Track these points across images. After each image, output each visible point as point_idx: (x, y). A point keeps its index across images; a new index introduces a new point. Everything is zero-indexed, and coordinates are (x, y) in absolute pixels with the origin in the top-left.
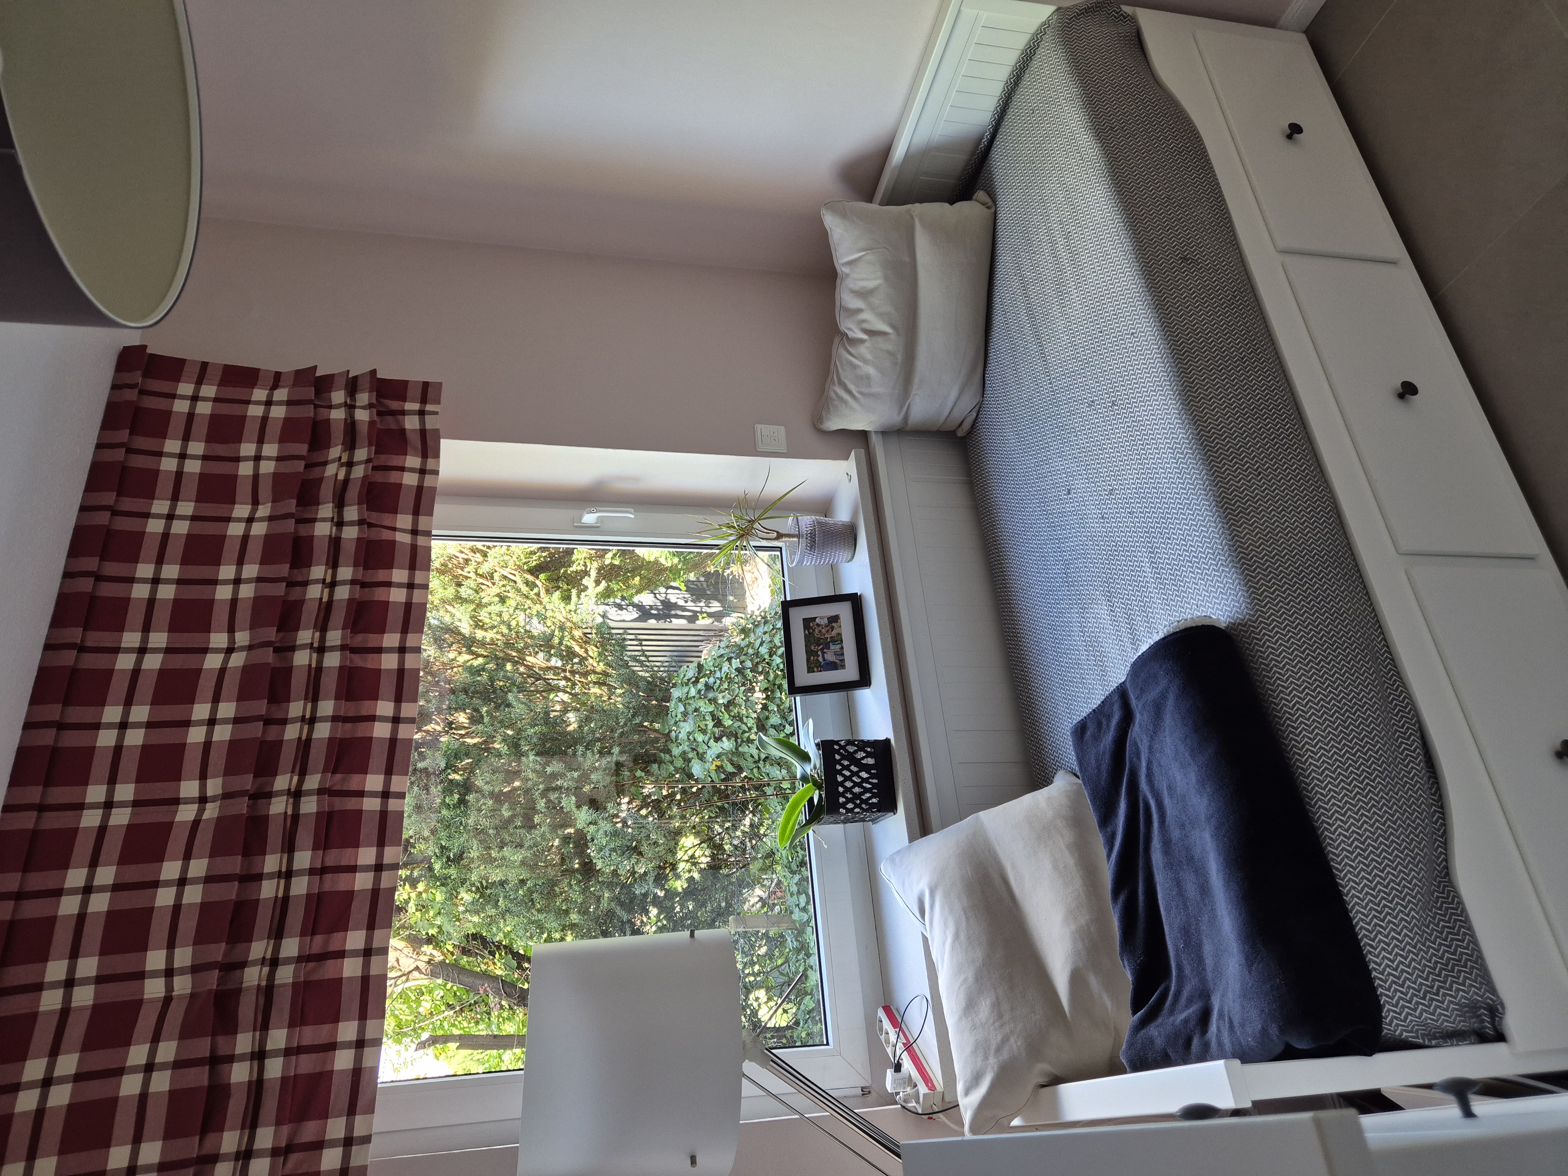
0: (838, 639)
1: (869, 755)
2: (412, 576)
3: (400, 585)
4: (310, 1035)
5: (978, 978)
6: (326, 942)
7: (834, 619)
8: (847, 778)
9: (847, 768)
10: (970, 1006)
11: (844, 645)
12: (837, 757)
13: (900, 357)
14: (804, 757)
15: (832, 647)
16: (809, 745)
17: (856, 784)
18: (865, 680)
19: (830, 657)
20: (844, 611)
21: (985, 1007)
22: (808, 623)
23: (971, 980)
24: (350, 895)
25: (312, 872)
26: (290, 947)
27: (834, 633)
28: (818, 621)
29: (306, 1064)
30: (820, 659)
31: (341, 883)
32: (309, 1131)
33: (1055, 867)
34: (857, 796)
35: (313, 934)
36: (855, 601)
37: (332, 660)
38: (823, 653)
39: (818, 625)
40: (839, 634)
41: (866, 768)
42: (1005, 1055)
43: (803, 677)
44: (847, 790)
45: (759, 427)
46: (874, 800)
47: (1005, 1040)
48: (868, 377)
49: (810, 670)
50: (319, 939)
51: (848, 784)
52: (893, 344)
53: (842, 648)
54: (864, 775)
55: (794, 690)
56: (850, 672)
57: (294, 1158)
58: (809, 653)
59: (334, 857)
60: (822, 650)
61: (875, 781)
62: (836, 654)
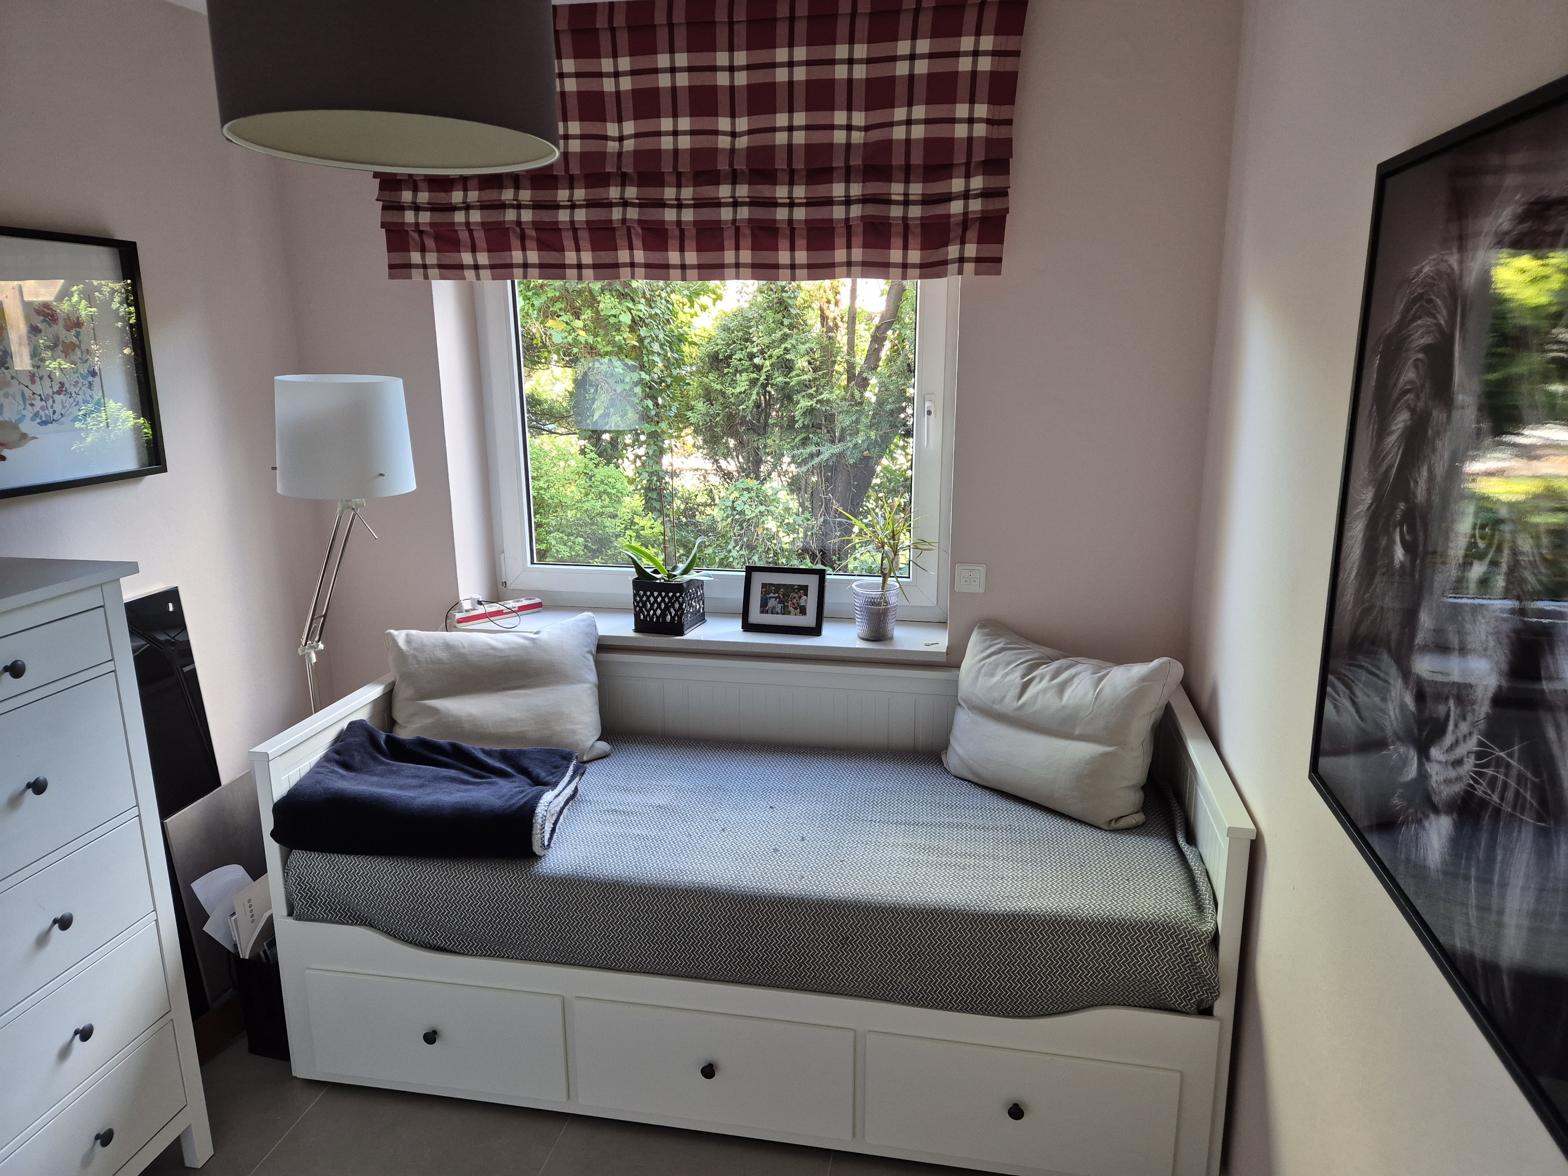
0: (785, 612)
1: (673, 618)
2: (802, 266)
3: (793, 258)
4: (479, 235)
5: (461, 655)
6: (531, 238)
7: (803, 611)
8: (656, 598)
9: (663, 600)
10: (448, 646)
11: (780, 616)
12: (671, 594)
13: (997, 707)
14: (685, 572)
15: (780, 606)
16: (693, 575)
17: (652, 605)
18: (748, 627)
19: (772, 603)
20: (809, 620)
21: (442, 655)
22: (804, 589)
23: (462, 650)
24: (561, 249)
25: (572, 222)
26: (527, 216)
27: (791, 609)
28: (804, 597)
29: (464, 236)
30: (771, 595)
31: (568, 243)
32: (430, 243)
33: (511, 720)
34: (645, 605)
35: (536, 229)
36: (816, 631)
37: (726, 214)
38: (776, 598)
39: (800, 597)
40: (789, 613)
41: (663, 614)
42: (410, 660)
43: (759, 579)
44: (648, 598)
45: (982, 569)
46: (642, 617)
47: (418, 662)
48: (992, 675)
49: (764, 585)
50: (533, 233)
51: (652, 599)
52: (1010, 704)
53: (777, 613)
54: (659, 612)
55: (750, 570)
56: (756, 616)
57: (416, 236)
58: (778, 587)
59: (584, 236)
60: (779, 597)
61: (655, 620)
62: (774, 608)
